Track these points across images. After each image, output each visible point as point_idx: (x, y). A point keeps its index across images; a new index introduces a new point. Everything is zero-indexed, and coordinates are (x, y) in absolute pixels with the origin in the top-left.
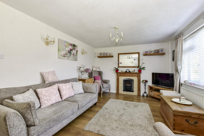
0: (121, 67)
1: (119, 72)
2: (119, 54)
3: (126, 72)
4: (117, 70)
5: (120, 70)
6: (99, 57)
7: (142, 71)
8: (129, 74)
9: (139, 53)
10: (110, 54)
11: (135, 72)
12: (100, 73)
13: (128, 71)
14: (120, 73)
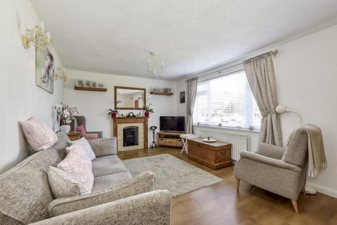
0: (121, 109)
1: (117, 116)
2: (116, 88)
3: (129, 116)
4: (113, 115)
5: (121, 113)
8: (133, 120)
9: (145, 90)
10: (100, 85)
11: (141, 116)
13: (131, 115)
14: (119, 118)
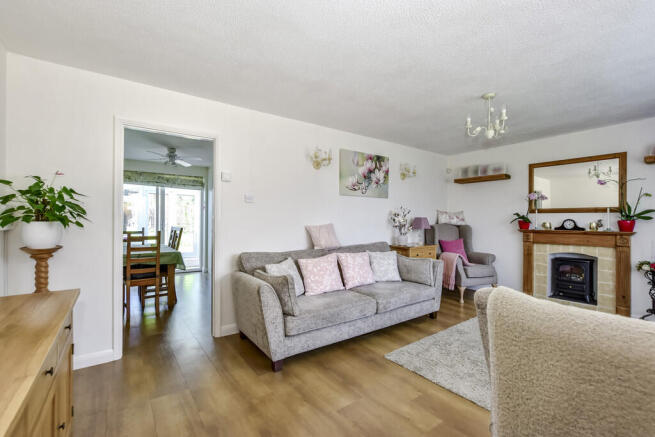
0: (540, 211)
1: (531, 227)
2: (532, 167)
3: (562, 227)
4: (524, 224)
5: (537, 221)
6: (457, 181)
7: (640, 226)
8: (574, 238)
9: (622, 157)
10: (495, 170)
11: (600, 230)
12: (463, 232)
13: (569, 225)
14: (535, 232)
